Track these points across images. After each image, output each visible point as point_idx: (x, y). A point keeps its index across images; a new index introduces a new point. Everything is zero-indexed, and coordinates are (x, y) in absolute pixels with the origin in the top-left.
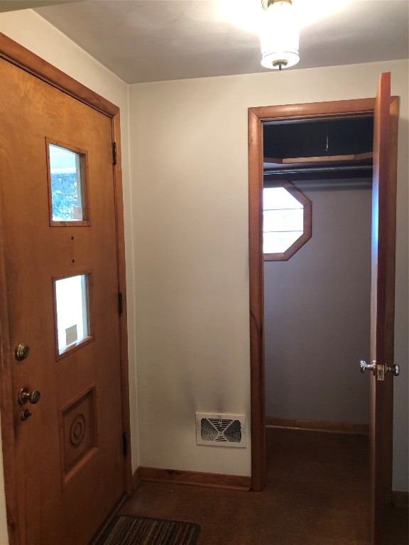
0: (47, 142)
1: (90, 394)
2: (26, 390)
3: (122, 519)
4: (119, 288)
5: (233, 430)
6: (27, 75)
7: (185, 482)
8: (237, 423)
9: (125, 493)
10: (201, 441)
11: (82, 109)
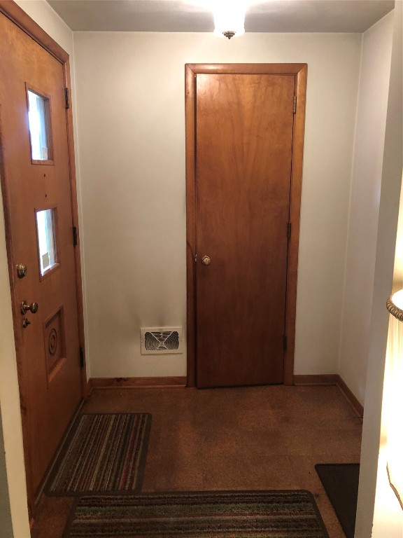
0: (27, 88)
1: (60, 313)
2: (25, 303)
3: (84, 417)
4: (73, 223)
5: (173, 340)
6: (13, 25)
7: (132, 387)
8: (176, 334)
9: (82, 398)
10: (144, 351)
11: (45, 55)
